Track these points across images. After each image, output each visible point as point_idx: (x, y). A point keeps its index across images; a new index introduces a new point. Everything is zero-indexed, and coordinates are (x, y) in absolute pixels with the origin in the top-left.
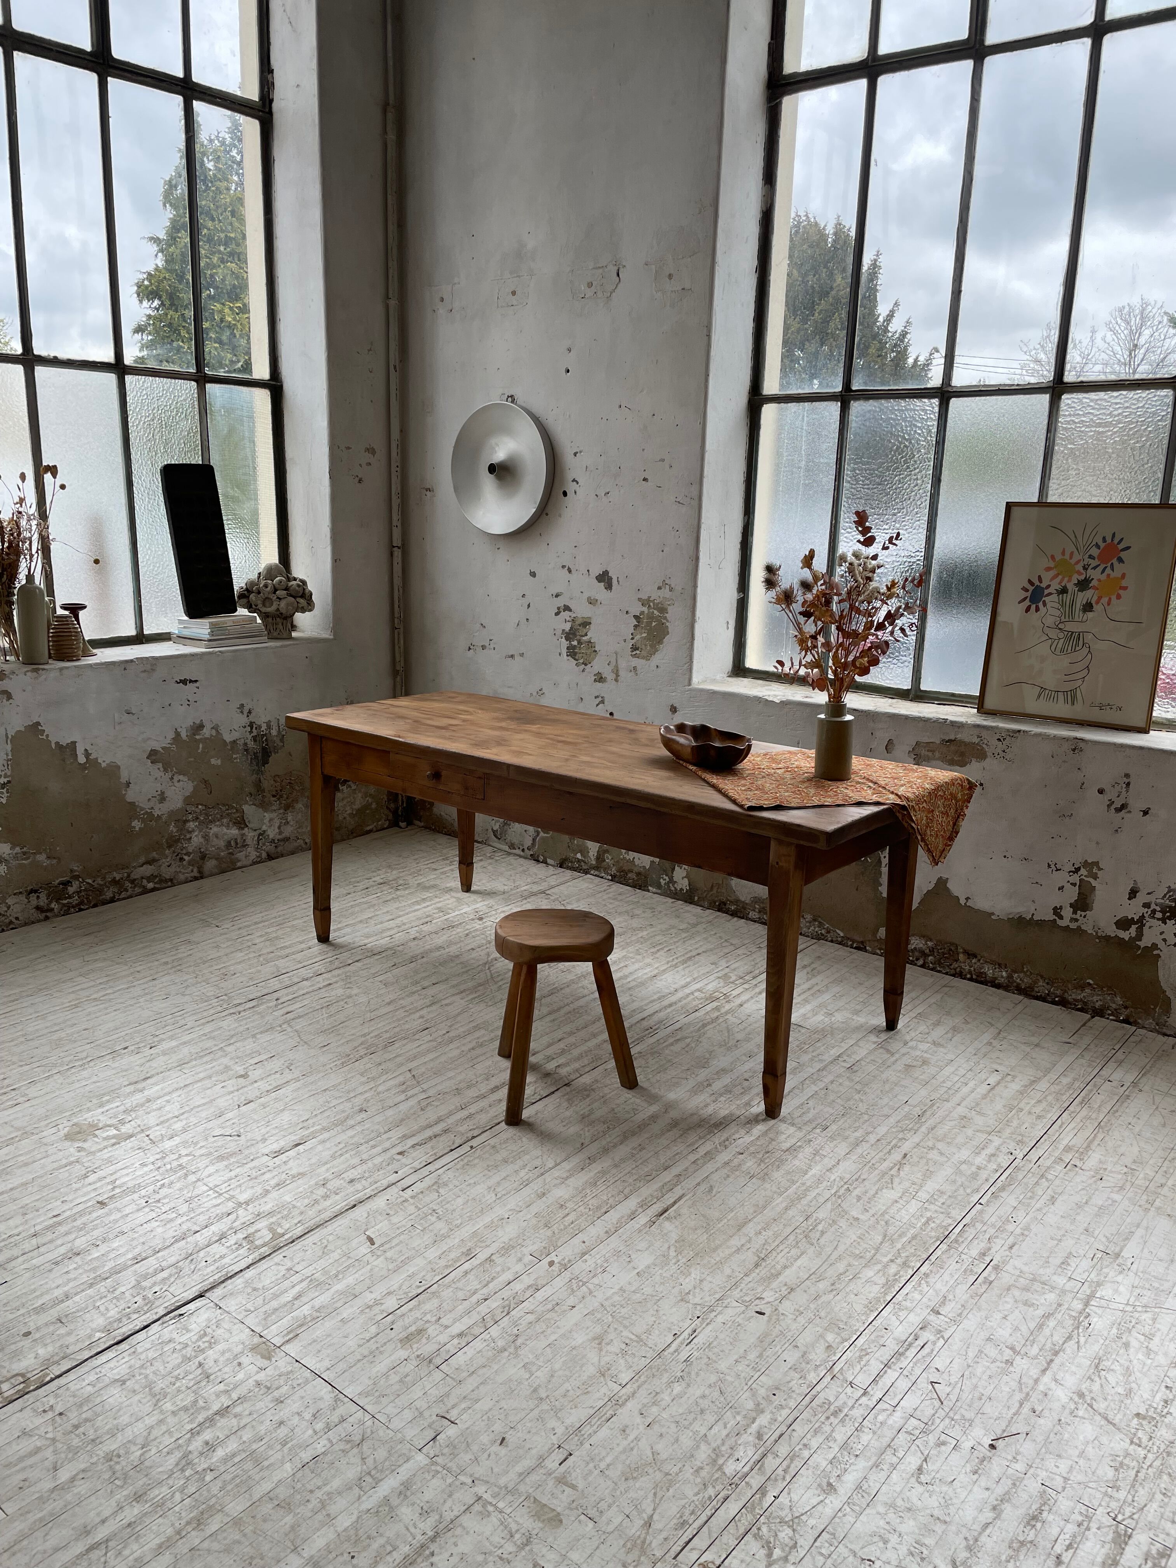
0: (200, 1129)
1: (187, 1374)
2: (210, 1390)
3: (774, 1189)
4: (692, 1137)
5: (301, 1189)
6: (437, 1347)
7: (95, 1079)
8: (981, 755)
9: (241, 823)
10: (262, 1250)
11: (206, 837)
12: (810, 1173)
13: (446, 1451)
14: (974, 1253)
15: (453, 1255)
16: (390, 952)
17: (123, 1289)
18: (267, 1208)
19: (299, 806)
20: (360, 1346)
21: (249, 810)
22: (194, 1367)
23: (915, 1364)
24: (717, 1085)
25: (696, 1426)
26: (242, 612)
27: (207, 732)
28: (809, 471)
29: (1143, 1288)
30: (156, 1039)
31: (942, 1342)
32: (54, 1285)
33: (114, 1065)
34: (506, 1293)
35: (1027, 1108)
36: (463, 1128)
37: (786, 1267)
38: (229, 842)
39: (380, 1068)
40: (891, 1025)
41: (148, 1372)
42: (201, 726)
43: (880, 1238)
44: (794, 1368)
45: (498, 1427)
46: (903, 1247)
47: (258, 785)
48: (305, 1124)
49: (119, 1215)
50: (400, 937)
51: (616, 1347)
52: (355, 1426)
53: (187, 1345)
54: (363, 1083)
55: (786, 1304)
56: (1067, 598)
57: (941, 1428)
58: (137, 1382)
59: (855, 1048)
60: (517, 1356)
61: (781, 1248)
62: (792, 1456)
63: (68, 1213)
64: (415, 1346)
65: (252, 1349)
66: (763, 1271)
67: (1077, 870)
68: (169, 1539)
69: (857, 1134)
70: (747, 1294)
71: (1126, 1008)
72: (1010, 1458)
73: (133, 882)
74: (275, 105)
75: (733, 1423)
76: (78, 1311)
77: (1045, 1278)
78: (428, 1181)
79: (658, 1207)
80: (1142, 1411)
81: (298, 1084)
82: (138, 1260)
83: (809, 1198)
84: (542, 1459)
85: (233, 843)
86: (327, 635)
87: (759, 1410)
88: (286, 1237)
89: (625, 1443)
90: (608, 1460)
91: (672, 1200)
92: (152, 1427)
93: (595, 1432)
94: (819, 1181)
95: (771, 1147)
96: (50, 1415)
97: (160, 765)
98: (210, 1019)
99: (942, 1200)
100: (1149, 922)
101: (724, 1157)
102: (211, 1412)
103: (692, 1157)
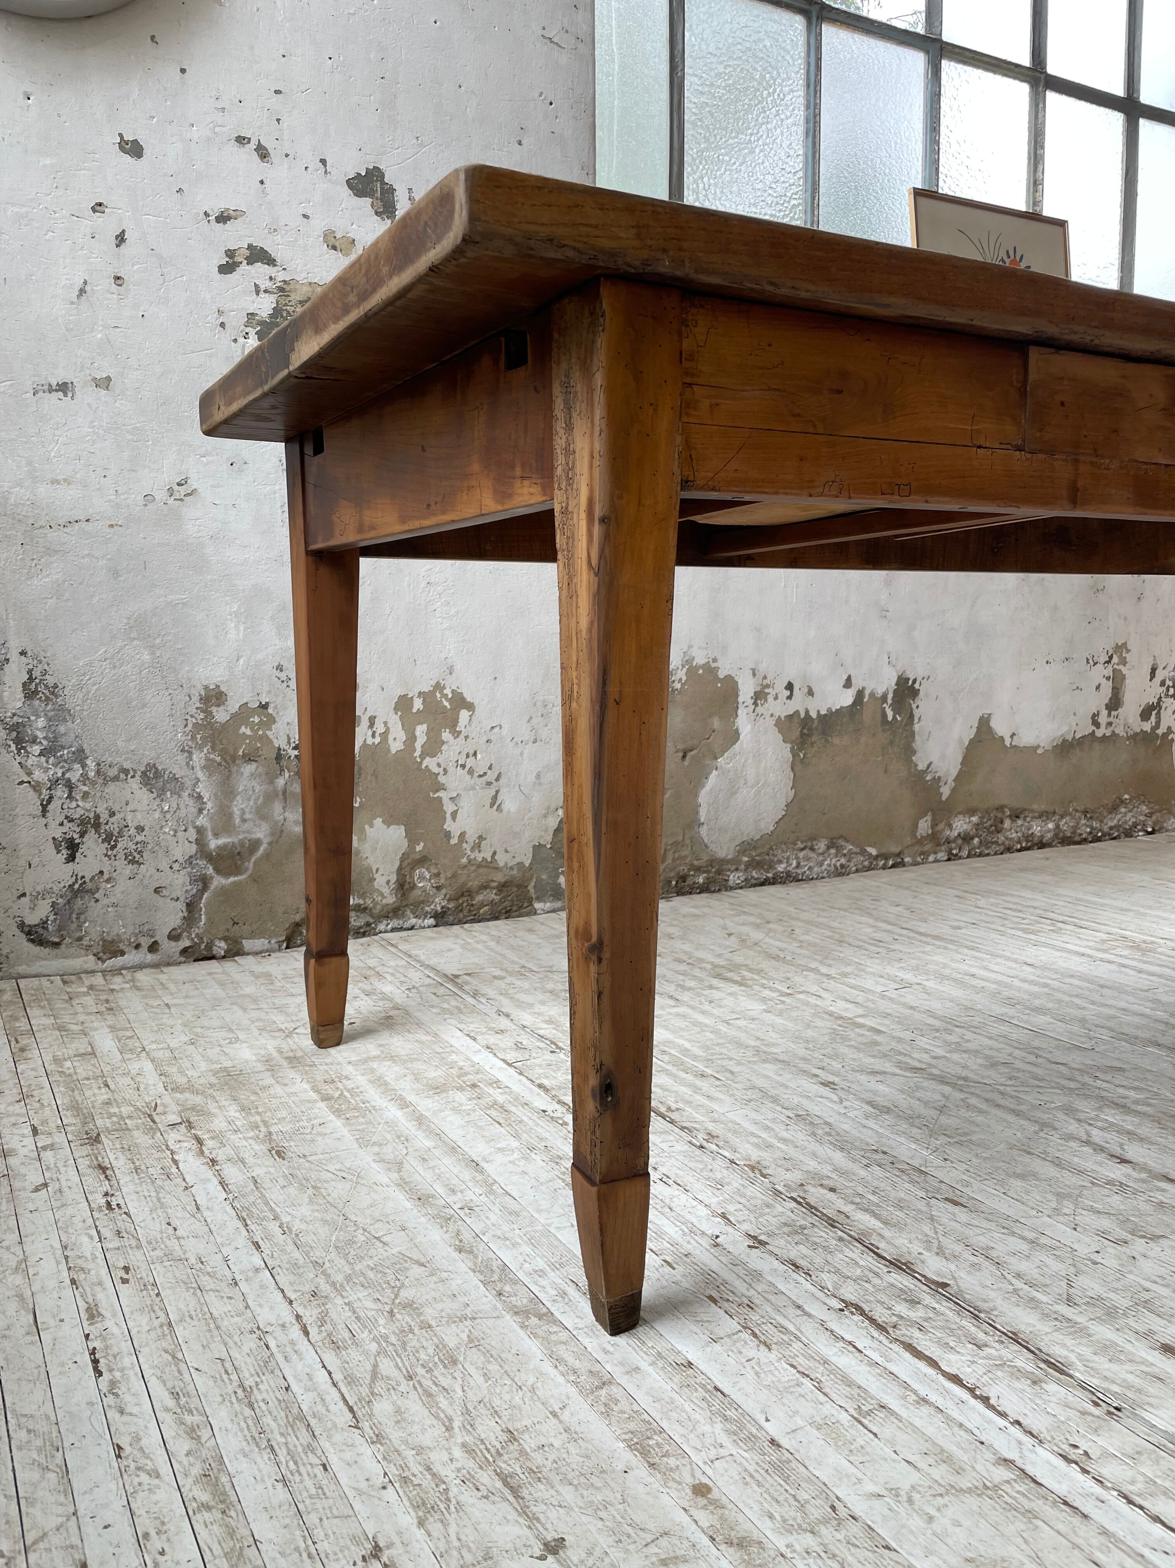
67: (1111, 657)
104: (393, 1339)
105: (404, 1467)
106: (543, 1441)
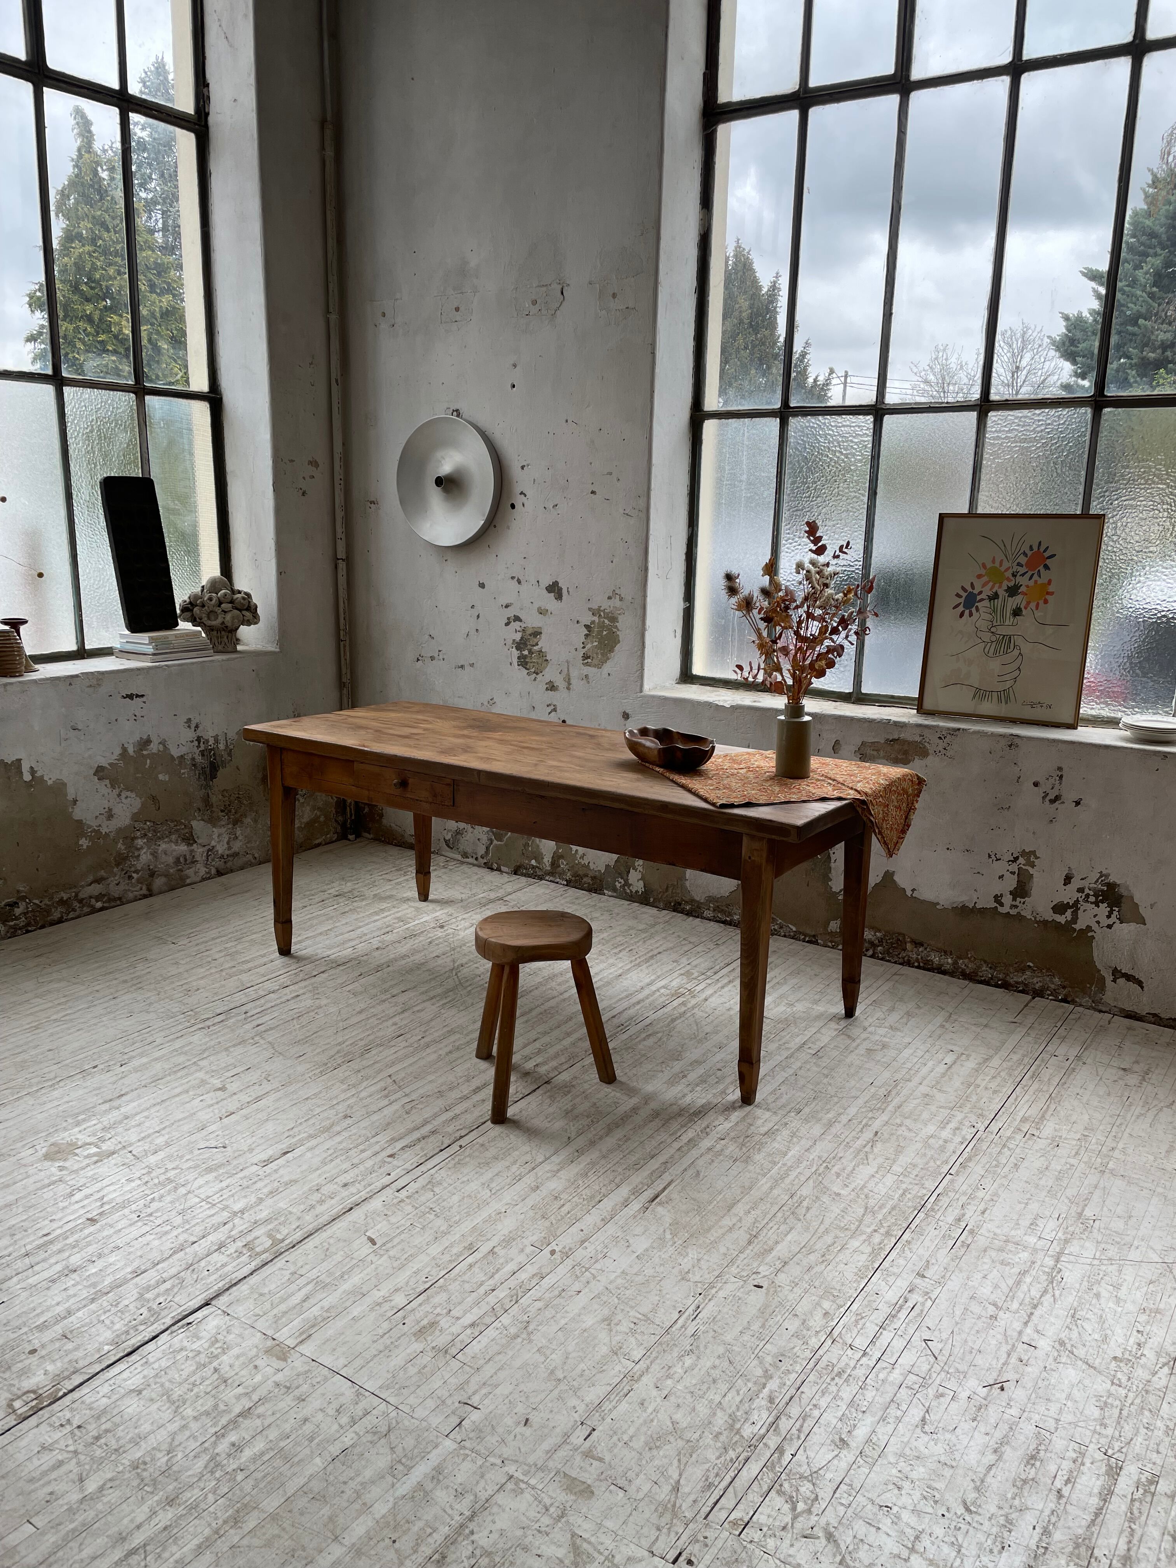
0: (184, 1142)
1: (204, 1380)
2: (229, 1395)
3: (758, 1171)
4: (674, 1125)
5: (295, 1196)
6: (450, 1338)
7: (66, 1099)
8: (923, 753)
9: (190, 839)
10: (264, 1256)
11: (154, 854)
12: (790, 1154)
13: (472, 1435)
14: (950, 1219)
15: (455, 1250)
16: (354, 962)
17: (126, 1302)
18: (263, 1215)
19: (248, 820)
20: (374, 1342)
21: (198, 825)
22: (209, 1373)
23: (908, 1324)
24: (693, 1076)
25: (710, 1395)
26: (184, 626)
27: (154, 747)
28: (750, 484)
29: (1106, 1243)
30: (126, 1057)
31: (929, 1303)
32: (54, 1303)
33: (85, 1085)
34: (512, 1283)
35: (983, 1084)
36: (450, 1129)
37: (777, 1243)
38: (178, 859)
39: (360, 1075)
40: (850, 1012)
41: (163, 1380)
42: (148, 742)
43: (862, 1210)
44: (796, 1335)
45: (520, 1409)
46: (885, 1218)
47: (206, 800)
48: (291, 1133)
49: (112, 1231)
50: (362, 948)
51: (625, 1326)
52: (380, 1418)
53: (199, 1353)
54: (345, 1091)
55: (782, 1276)
56: (998, 602)
57: (938, 1382)
58: (153, 1390)
59: (818, 1035)
60: (530, 1341)
61: (771, 1225)
62: (804, 1417)
63: (59, 1232)
64: (429, 1338)
65: (266, 1352)
66: (756, 1247)
67: (1016, 859)
68: (207, 1539)
69: (830, 1116)
70: (743, 1270)
71: (1064, 987)
72: (1004, 1404)
73: (81, 901)
74: (211, 119)
75: (745, 1389)
76: (83, 1326)
77: (1017, 1239)
78: (422, 1181)
79: (649, 1194)
80: (1120, 1355)
81: (278, 1094)
82: (138, 1273)
83: (791, 1177)
84: (567, 1435)
85: (182, 860)
86: (272, 647)
87: (768, 1376)
88: (287, 1242)
89: (645, 1415)
90: (631, 1431)
91: (662, 1187)
92: (175, 1433)
93: (615, 1408)
94: (799, 1161)
95: (750, 1132)
96: (68, 1428)
97: (107, 782)
98: (179, 1034)
99: (915, 1173)
100: (1083, 906)
101: (706, 1143)
102: (233, 1415)
103: (676, 1145)
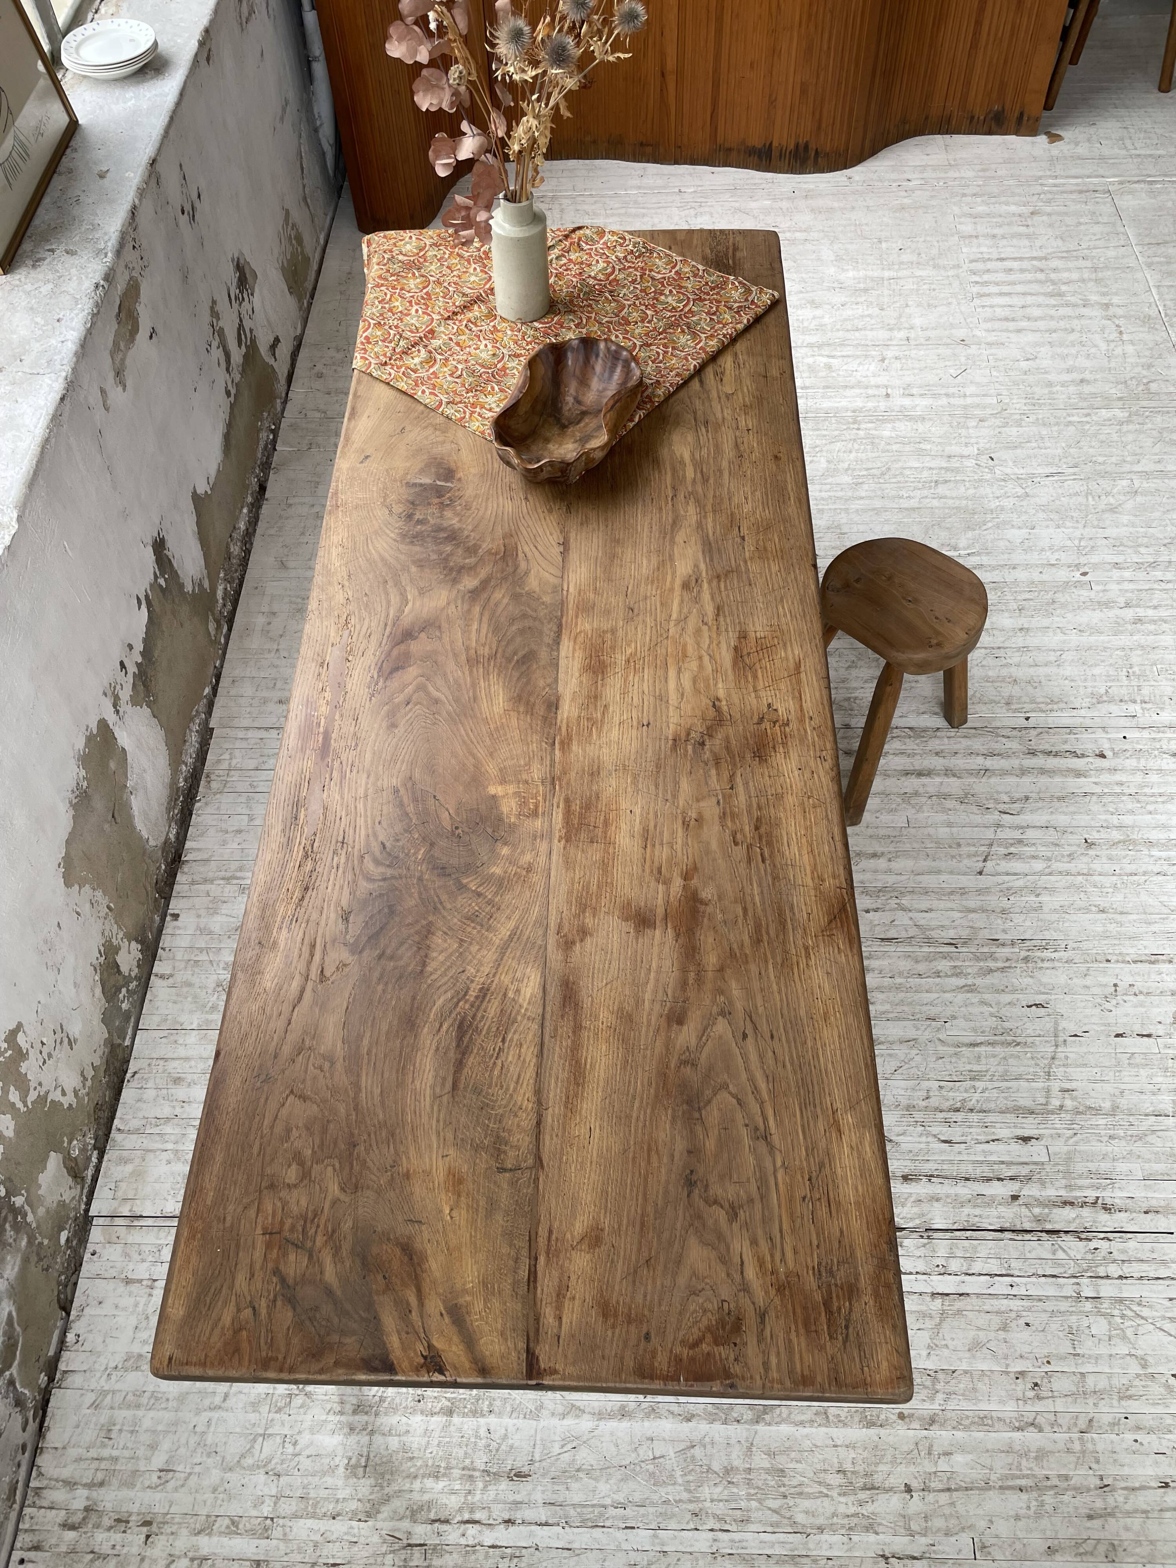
67: (213, 326)
104: (752, 1491)
105: (843, 1527)
106: (850, 1461)
